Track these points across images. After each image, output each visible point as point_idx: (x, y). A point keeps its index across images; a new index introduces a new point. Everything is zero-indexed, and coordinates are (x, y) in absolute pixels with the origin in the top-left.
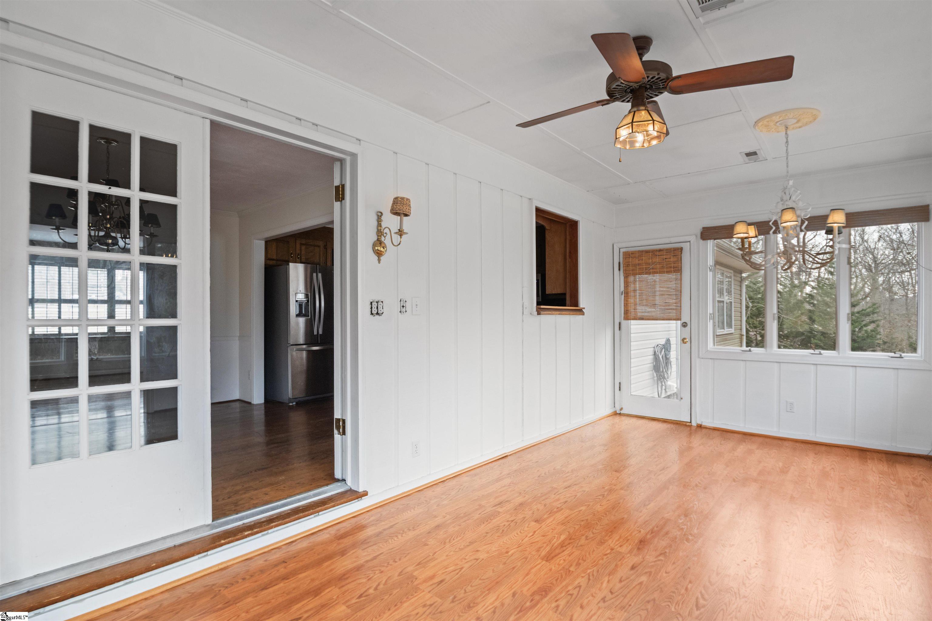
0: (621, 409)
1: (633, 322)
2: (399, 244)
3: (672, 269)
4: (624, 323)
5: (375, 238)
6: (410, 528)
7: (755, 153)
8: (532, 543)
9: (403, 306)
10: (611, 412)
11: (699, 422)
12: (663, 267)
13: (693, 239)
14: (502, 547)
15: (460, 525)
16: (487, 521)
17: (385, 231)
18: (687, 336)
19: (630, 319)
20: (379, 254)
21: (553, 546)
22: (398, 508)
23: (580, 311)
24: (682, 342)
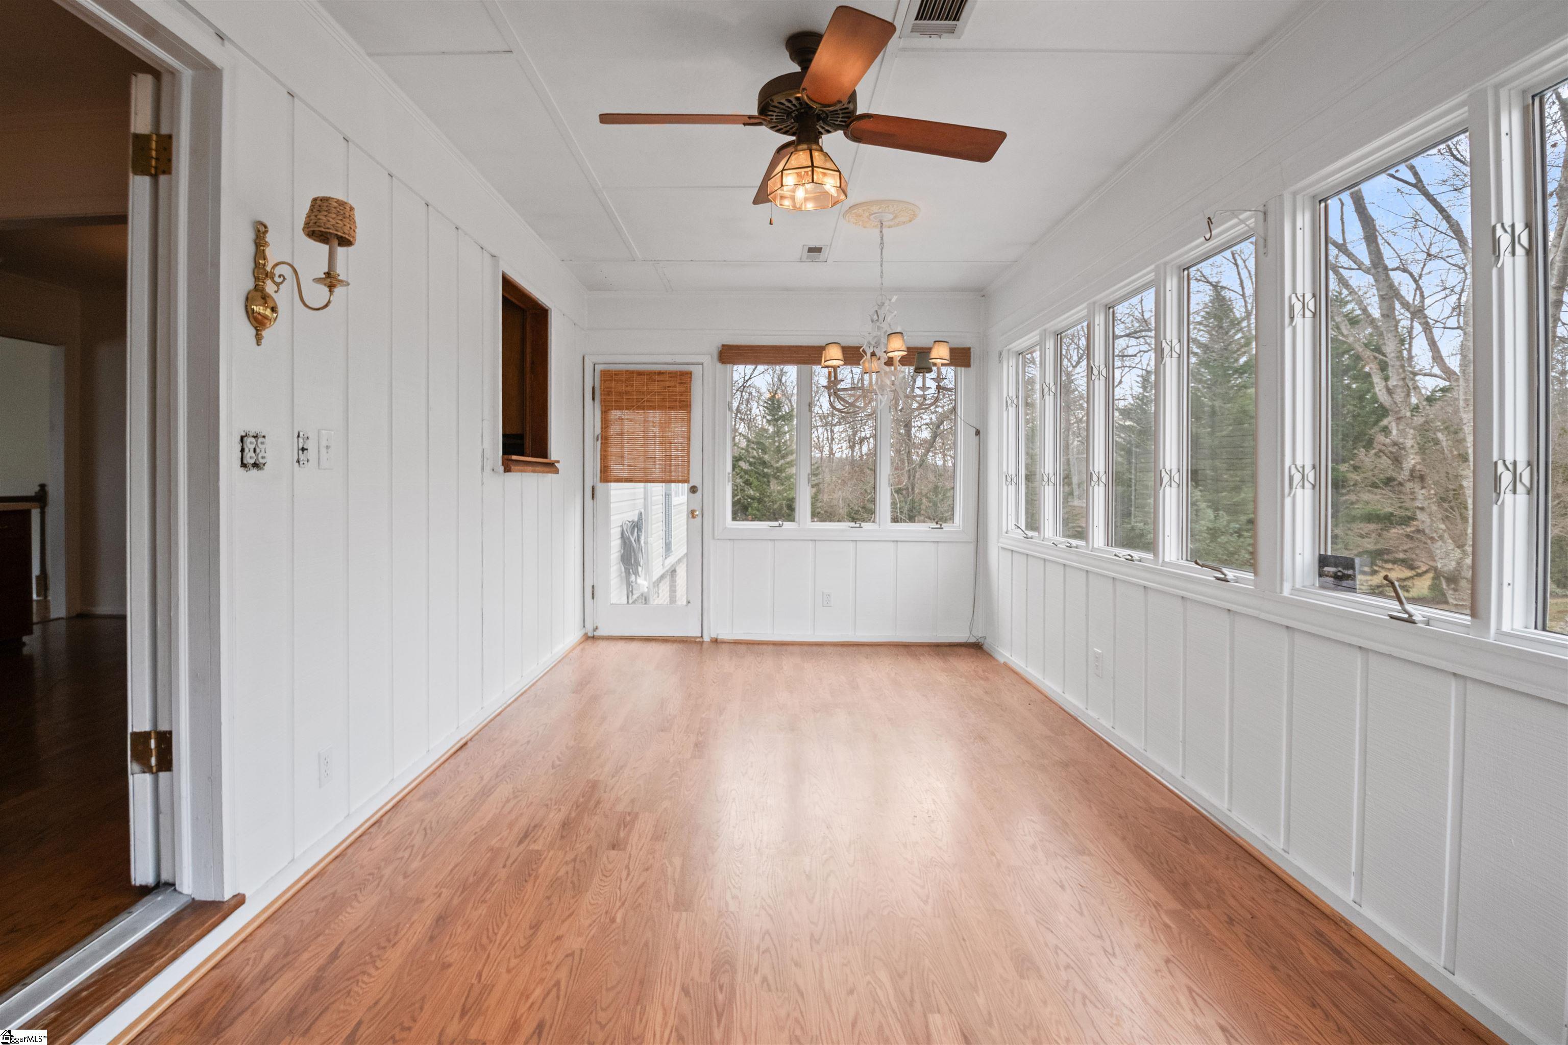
0: (596, 629)
1: (613, 485)
2: (326, 306)
3: (678, 404)
4: (600, 487)
5: (250, 285)
6: (383, 945)
7: (818, 250)
8: (639, 888)
9: (303, 449)
10: (579, 638)
11: (714, 636)
12: (664, 400)
13: (706, 360)
14: (594, 914)
15: (484, 901)
16: (530, 875)
17: (277, 271)
18: (697, 506)
19: (611, 481)
20: (259, 323)
21: (674, 880)
22: (317, 911)
23: (551, 467)
24: (691, 516)
